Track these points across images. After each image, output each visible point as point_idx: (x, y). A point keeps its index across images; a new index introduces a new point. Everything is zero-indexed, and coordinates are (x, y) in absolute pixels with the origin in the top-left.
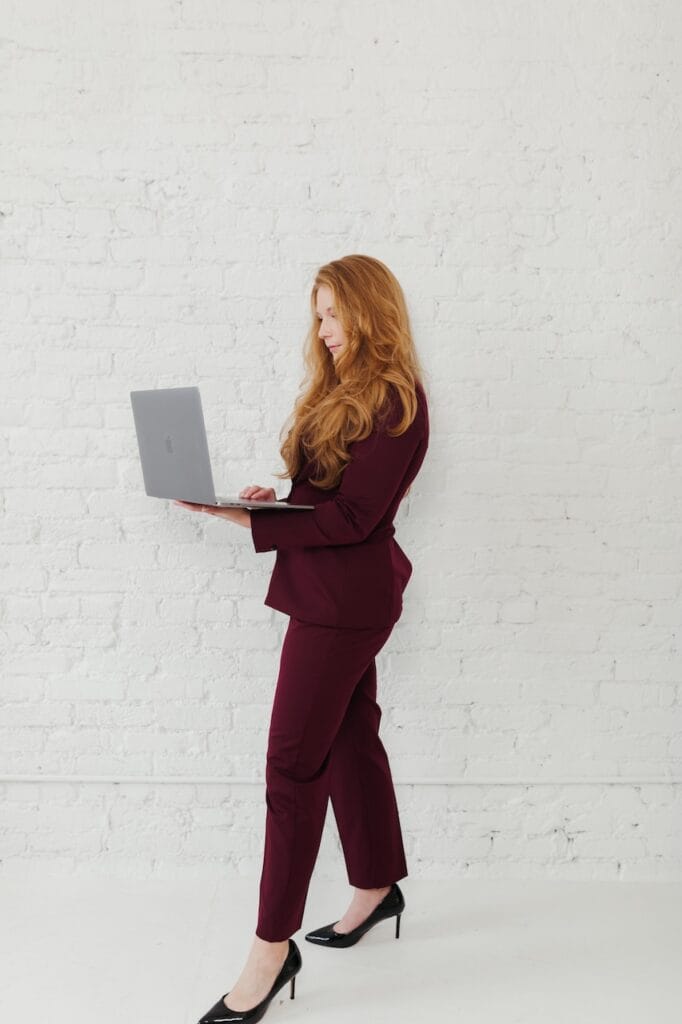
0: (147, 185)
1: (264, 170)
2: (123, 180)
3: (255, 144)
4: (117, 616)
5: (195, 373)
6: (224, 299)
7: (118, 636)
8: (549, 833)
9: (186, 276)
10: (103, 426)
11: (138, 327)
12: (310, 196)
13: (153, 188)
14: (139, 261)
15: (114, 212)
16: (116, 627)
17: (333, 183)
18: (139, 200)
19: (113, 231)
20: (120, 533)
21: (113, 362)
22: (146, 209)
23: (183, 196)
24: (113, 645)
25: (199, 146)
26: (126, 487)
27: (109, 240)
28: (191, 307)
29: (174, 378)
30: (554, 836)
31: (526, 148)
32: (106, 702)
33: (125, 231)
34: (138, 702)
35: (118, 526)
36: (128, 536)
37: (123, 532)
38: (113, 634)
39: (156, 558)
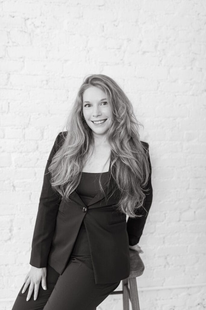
0: (25, 20)
1: (82, 16)
2: (14, 17)
3: (78, 4)
4: (12, 226)
5: (49, 113)
6: (63, 77)
7: (12, 235)
8: (197, 306)
9: (45, 66)
10: (4, 137)
11: (21, 90)
12: (103, 31)
13: (29, 22)
14: (21, 58)
15: (9, 32)
16: (11, 230)
17: (114, 25)
18: (22, 27)
19: (8, 42)
20: (12, 188)
21: (9, 106)
22: (25, 32)
23: (43, 27)
24: (10, 239)
25: (51, 3)
26: (15, 166)
27: (7, 47)
28: (47, 81)
29: (39, 114)
30: (199, 306)
31: (198, 14)
32: (6, 265)
33: (15, 42)
34: (22, 264)
35: (12, 184)
36: (17, 189)
37: (14, 187)
38: (10, 234)
39: (30, 199)
